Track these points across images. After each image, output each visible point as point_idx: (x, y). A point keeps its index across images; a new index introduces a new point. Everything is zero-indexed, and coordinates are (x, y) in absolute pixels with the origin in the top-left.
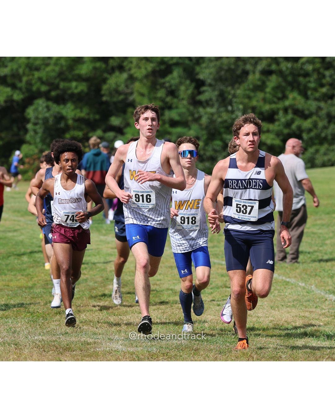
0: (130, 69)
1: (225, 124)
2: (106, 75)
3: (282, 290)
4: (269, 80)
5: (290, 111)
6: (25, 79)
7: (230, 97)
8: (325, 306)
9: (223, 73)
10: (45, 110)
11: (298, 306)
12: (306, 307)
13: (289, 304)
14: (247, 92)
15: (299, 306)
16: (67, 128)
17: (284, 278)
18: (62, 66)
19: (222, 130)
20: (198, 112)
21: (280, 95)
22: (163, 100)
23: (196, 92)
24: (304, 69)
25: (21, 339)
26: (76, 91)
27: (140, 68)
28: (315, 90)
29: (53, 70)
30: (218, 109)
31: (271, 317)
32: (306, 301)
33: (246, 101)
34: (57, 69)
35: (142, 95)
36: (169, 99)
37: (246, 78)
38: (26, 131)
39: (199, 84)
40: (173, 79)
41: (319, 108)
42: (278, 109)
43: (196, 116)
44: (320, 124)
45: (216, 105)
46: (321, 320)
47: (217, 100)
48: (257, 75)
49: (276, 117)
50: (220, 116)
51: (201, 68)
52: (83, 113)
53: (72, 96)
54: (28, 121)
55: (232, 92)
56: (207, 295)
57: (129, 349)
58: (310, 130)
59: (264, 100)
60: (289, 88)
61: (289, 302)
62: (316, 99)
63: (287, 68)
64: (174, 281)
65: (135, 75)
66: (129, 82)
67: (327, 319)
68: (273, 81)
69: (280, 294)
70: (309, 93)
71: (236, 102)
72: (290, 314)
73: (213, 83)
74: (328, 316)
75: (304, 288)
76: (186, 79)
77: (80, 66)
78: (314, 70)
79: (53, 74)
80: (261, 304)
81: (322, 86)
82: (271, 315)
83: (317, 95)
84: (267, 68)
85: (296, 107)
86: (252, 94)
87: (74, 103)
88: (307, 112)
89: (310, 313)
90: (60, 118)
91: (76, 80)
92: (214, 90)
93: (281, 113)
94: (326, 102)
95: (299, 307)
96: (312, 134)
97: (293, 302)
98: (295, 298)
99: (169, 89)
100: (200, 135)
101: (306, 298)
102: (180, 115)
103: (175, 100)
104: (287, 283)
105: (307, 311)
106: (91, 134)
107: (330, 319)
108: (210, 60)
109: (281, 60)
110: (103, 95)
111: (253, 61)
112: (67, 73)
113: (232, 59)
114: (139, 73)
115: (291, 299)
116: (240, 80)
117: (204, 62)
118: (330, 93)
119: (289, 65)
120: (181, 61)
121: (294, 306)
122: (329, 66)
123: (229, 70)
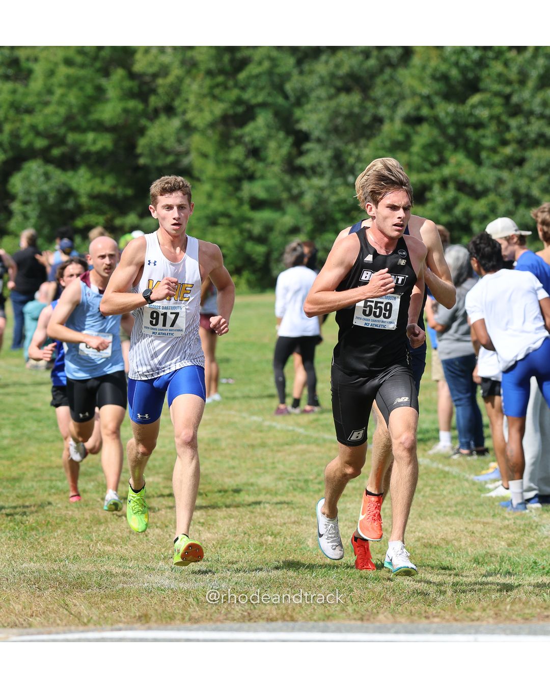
0: (184, 112)
1: (344, 206)
2: (144, 122)
3: (438, 487)
4: (416, 133)
5: (451, 186)
6: (8, 128)
7: (351, 160)
9: (339, 121)
10: (42, 179)
11: (463, 513)
13: (449, 510)
15: (466, 512)
16: (79, 211)
17: (440, 466)
18: (70, 106)
19: (338, 216)
20: (298, 186)
21: (435, 158)
22: (239, 165)
23: (294, 151)
24: (475, 116)
26: (94, 148)
27: (201, 110)
28: (494, 150)
29: (56, 113)
30: (331, 180)
31: (419, 532)
34: (63, 111)
35: (205, 156)
36: (249, 163)
37: (379, 130)
38: (10, 214)
39: (301, 139)
40: (257, 129)
41: (500, 181)
42: (432, 182)
43: (295, 191)
44: (502, 207)
45: (329, 174)
46: (502, 538)
47: (330, 166)
48: (398, 124)
49: (428, 195)
50: (334, 193)
52: (106, 185)
53: (87, 156)
54: (13, 198)
55: (356, 152)
56: (312, 493)
57: (181, 585)
59: (409, 166)
60: (450, 146)
61: (449, 507)
62: (496, 166)
63: (447, 114)
64: (258, 470)
65: (194, 123)
66: (183, 134)
67: (511, 536)
68: (424, 134)
69: (433, 492)
70: (484, 155)
72: (451, 527)
73: (323, 136)
74: (514, 530)
75: (474, 483)
76: (278, 129)
77: (100, 107)
78: (492, 118)
79: (56, 120)
81: (504, 143)
82: (419, 528)
83: (497, 159)
84: (413, 113)
85: (461, 178)
87: (91, 167)
88: (479, 187)
89: (484, 526)
90: (67, 193)
91: (94, 130)
92: (325, 148)
93: (436, 188)
94: (511, 170)
95: (465, 514)
97: (456, 506)
98: (459, 499)
99: (250, 147)
100: (300, 224)
101: (476, 501)
102: (268, 189)
103: (260, 165)
104: (446, 474)
105: (479, 522)
106: (118, 222)
107: (517, 536)
108: (319, 99)
109: (437, 99)
110: (138, 156)
111: (389, 101)
112: (79, 118)
113: (356, 97)
114: (200, 119)
115: (453, 502)
116: (368, 132)
117: (308, 102)
118: (518, 155)
119: (451, 108)
120: (270, 100)
121: (457, 513)
122: (516, 111)
123: (351, 116)
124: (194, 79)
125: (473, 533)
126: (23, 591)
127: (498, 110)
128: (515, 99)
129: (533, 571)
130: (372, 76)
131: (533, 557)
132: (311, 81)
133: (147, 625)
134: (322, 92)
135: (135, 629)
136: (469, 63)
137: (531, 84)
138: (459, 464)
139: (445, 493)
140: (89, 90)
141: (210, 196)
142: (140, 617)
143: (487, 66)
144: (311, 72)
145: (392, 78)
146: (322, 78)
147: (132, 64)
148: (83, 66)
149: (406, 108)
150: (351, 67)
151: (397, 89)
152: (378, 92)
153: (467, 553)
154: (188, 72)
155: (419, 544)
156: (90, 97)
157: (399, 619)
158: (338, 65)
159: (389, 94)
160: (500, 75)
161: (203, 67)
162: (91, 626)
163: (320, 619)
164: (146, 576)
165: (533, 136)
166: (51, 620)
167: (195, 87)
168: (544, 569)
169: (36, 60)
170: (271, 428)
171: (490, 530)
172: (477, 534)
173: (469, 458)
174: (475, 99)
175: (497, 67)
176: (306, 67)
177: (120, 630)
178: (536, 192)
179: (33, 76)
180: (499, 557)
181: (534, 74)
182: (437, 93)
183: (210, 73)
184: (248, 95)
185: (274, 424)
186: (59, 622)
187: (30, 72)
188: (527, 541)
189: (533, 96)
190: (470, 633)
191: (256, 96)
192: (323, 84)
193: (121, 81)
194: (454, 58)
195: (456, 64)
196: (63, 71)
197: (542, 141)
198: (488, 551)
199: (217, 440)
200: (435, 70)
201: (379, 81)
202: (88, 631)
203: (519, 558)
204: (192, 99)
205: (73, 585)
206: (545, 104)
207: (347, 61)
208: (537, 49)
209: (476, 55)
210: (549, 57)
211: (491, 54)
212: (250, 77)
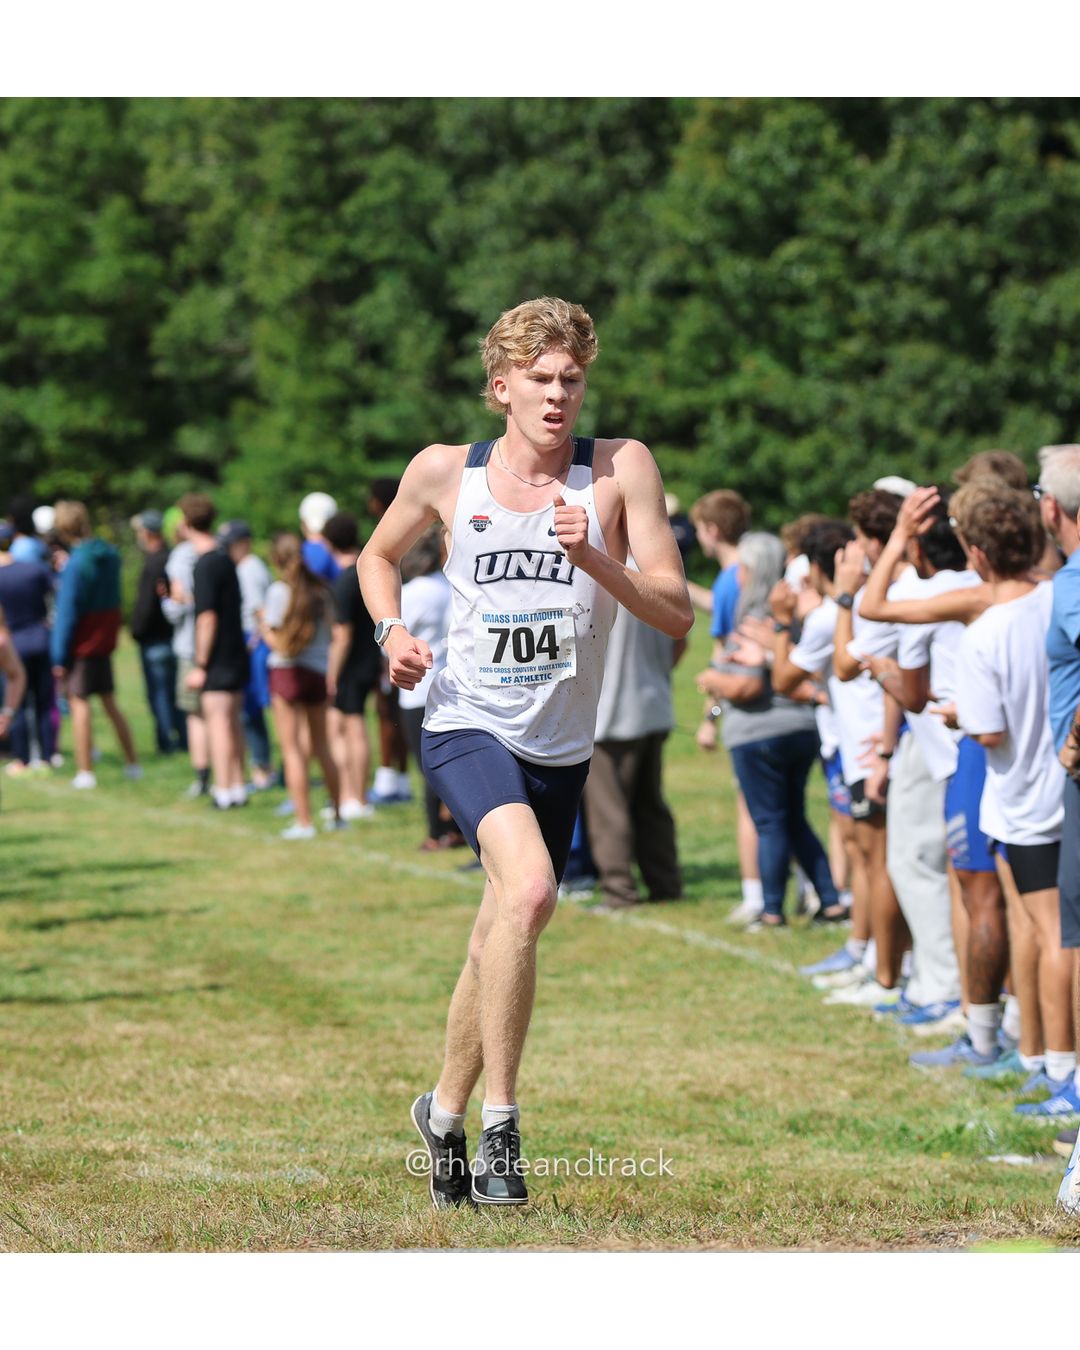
0: (241, 277)
2: (164, 296)
3: (720, 985)
4: (679, 314)
5: (746, 413)
8: (855, 1037)
11: (769, 1035)
12: (794, 1039)
13: (741, 1029)
14: (614, 353)
15: (773, 1035)
16: (42, 464)
17: (725, 946)
18: (25, 267)
20: (456, 414)
21: (714, 361)
22: (342, 375)
23: (449, 349)
24: (790, 282)
26: (70, 346)
27: (272, 273)
28: (826, 346)
31: (685, 1073)
32: (796, 1020)
33: (607, 379)
34: (10, 275)
35: (279, 359)
36: (365, 373)
37: (609, 308)
39: (460, 326)
40: (379, 308)
41: (838, 405)
42: (709, 407)
44: (843, 454)
46: (841, 1081)
48: (644, 299)
49: (704, 431)
51: (466, 274)
52: (93, 415)
53: (58, 360)
58: (807, 474)
59: (667, 378)
60: (742, 339)
61: (742, 1023)
62: (831, 376)
63: (736, 276)
64: (381, 955)
65: (259, 297)
66: (238, 317)
67: (859, 1078)
68: (694, 316)
69: (711, 996)
70: (808, 355)
72: (745, 1062)
74: (864, 1068)
75: (788, 979)
76: (418, 308)
77: (81, 268)
78: (822, 285)
80: (651, 1029)
81: (846, 332)
82: (686, 1064)
83: (832, 362)
84: (673, 277)
85: (765, 400)
86: (625, 358)
87: (64, 382)
88: (798, 416)
89: (808, 1060)
90: (19, 431)
91: (70, 311)
93: (718, 419)
94: (858, 383)
95: (772, 1038)
96: (818, 485)
97: (755, 1022)
98: (761, 1009)
99: (365, 342)
101: (795, 1011)
102: (400, 422)
103: (384, 377)
104: (735, 961)
105: (796, 1053)
106: (117, 483)
107: (869, 1079)
108: (496, 252)
110: (151, 361)
111: (627, 254)
112: (42, 289)
113: (565, 248)
114: (272, 290)
115: (751, 1014)
117: (474, 256)
118: (873, 355)
119: (744, 266)
120: (402, 253)
121: (757, 1036)
122: (868, 271)
124: (258, 214)
125: (787, 1073)
128: (866, 249)
129: (901, 1147)
130: (596, 205)
131: (900, 1120)
132: (480, 216)
134: (500, 239)
136: (777, 181)
137: (897, 219)
138: (761, 942)
139: (734, 997)
140: (61, 236)
141: (290, 435)
142: (155, 1239)
143: (813, 187)
144: (480, 201)
145: (634, 213)
146: (500, 211)
147: (143, 185)
148: (48, 191)
149: (660, 267)
150: (556, 191)
151: (641, 232)
152: (606, 237)
153: (776, 1111)
154: (248, 202)
155: (683, 1095)
156: (61, 250)
158: (531, 187)
159: (628, 240)
160: (837, 204)
165: (900, 318)
167: (261, 229)
168: (921, 1140)
170: (405, 875)
171: (818, 1067)
172: (795, 1076)
173: (777, 931)
174: (791, 249)
175: (832, 189)
176: (471, 190)
178: (906, 424)
180: (835, 1122)
181: (902, 201)
182: (719, 239)
183: (288, 204)
184: (360, 244)
185: (410, 866)
188: (890, 1089)
189: (901, 242)
191: (374, 245)
192: (501, 221)
193: (121, 219)
194: (749, 172)
196: (11, 199)
197: (917, 328)
198: (815, 1106)
199: (302, 899)
200: (715, 194)
201: (608, 216)
203: (874, 1119)
204: (256, 252)
205: (32, 1177)
206: (922, 258)
207: (548, 179)
208: (908, 155)
209: (791, 167)
210: (930, 169)
211: (819, 164)
212: (365, 210)
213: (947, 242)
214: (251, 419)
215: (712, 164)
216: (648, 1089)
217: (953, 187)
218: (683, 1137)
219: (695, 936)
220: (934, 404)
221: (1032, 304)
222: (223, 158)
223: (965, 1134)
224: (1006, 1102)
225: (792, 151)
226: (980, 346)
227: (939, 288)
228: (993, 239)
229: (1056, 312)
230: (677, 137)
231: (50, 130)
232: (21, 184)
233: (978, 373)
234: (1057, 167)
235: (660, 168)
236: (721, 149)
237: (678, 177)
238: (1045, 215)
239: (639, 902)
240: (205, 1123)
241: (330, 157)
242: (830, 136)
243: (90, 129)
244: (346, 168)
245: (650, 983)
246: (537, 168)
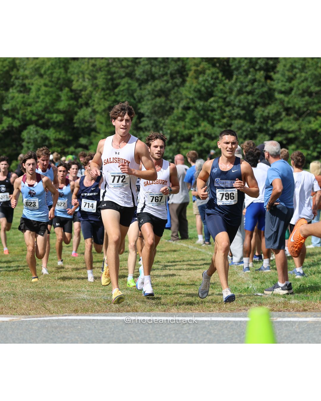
0: (93, 106)
2: (76, 109)
4: (188, 113)
5: (202, 135)
6: (21, 112)
7: (161, 125)
9: (156, 109)
10: (35, 133)
14: (173, 122)
17: (197, 249)
18: (47, 103)
21: (195, 124)
23: (138, 121)
24: (212, 107)
25: (18, 290)
26: (56, 120)
27: (100, 105)
28: (219, 120)
29: (41, 106)
33: (172, 127)
34: (43, 105)
35: (101, 123)
37: (173, 112)
38: (22, 147)
39: (141, 116)
42: (194, 133)
45: (152, 130)
47: (152, 127)
48: (180, 110)
49: (193, 139)
51: (142, 105)
52: (61, 135)
53: (53, 123)
54: (23, 140)
55: (163, 121)
59: (185, 127)
60: (202, 119)
62: (220, 127)
63: (200, 106)
65: (97, 110)
66: (92, 114)
68: (191, 114)
70: (215, 122)
71: (165, 128)
73: (150, 115)
77: (59, 103)
78: (218, 107)
79: (40, 108)
81: (224, 117)
82: (189, 274)
83: (220, 124)
84: (186, 105)
85: (206, 132)
86: (176, 123)
87: (55, 128)
88: (213, 135)
90: (45, 139)
91: (56, 113)
92: (150, 120)
93: (196, 136)
104: (200, 252)
106: (66, 150)
108: (148, 100)
109: (196, 100)
110: (75, 123)
111: (177, 100)
112: (50, 108)
113: (163, 99)
114: (100, 108)
116: (168, 113)
117: (143, 101)
118: (229, 122)
119: (202, 103)
122: (228, 104)
123: (161, 106)
124: (97, 92)
126: (27, 300)
127: (221, 104)
128: (228, 100)
130: (170, 90)
131: (235, 286)
132: (145, 92)
133: (77, 314)
134: (149, 97)
135: (72, 316)
136: (209, 85)
137: (234, 93)
138: (205, 248)
140: (54, 96)
142: (74, 311)
143: (216, 86)
144: (145, 89)
145: (178, 91)
146: (149, 91)
147: (72, 86)
148: (51, 87)
149: (183, 103)
150: (161, 87)
151: (179, 96)
152: (172, 97)
154: (95, 89)
156: (54, 99)
157: (180, 311)
158: (155, 86)
159: (176, 98)
160: (222, 90)
161: (100, 87)
162: (54, 314)
163: (147, 311)
164: (77, 294)
165: (235, 114)
166: (38, 312)
167: (97, 95)
168: (239, 290)
169: (32, 84)
173: (209, 246)
174: (212, 99)
175: (221, 86)
176: (143, 87)
177: (66, 316)
179: (31, 91)
181: (235, 89)
182: (196, 97)
183: (103, 89)
186: (41, 312)
187: (30, 89)
188: (233, 279)
189: (235, 98)
190: (209, 317)
191: (122, 99)
192: (149, 94)
193: (67, 93)
194: (203, 83)
195: (204, 85)
196: (43, 89)
197: (239, 116)
200: (195, 88)
201: (172, 92)
202: (53, 316)
204: (96, 100)
205: (47, 298)
206: (240, 101)
207: (159, 84)
208: (237, 79)
209: (212, 82)
210: (241, 82)
211: (218, 81)
212: (119, 91)
213: (245, 98)
214: (95, 136)
215: (195, 81)
216: (181, 279)
217: (247, 86)
218: (188, 289)
219: (191, 247)
220: (242, 133)
221: (263, 111)
222: (89, 79)
223: (249, 289)
224: (258, 283)
225: (212, 79)
226: (252, 120)
227: (243, 108)
228: (255, 98)
229: (269, 113)
230: (187, 75)
231: (52, 73)
232: (46, 85)
233: (252, 126)
234: (269, 82)
235: (184, 82)
236: (197, 78)
237: (187, 84)
238: (266, 92)
239: (178, 239)
240: (85, 286)
241: (112, 79)
242: (220, 75)
243: (61, 73)
244: (115, 82)
245: (181, 257)
246: (157, 82)
